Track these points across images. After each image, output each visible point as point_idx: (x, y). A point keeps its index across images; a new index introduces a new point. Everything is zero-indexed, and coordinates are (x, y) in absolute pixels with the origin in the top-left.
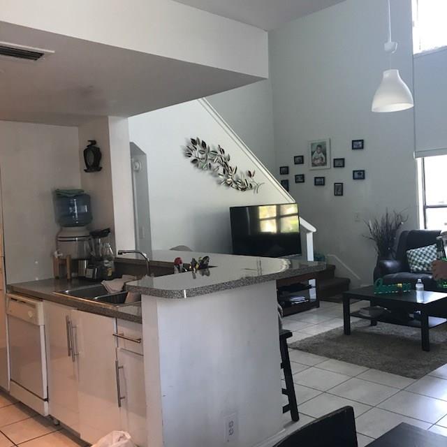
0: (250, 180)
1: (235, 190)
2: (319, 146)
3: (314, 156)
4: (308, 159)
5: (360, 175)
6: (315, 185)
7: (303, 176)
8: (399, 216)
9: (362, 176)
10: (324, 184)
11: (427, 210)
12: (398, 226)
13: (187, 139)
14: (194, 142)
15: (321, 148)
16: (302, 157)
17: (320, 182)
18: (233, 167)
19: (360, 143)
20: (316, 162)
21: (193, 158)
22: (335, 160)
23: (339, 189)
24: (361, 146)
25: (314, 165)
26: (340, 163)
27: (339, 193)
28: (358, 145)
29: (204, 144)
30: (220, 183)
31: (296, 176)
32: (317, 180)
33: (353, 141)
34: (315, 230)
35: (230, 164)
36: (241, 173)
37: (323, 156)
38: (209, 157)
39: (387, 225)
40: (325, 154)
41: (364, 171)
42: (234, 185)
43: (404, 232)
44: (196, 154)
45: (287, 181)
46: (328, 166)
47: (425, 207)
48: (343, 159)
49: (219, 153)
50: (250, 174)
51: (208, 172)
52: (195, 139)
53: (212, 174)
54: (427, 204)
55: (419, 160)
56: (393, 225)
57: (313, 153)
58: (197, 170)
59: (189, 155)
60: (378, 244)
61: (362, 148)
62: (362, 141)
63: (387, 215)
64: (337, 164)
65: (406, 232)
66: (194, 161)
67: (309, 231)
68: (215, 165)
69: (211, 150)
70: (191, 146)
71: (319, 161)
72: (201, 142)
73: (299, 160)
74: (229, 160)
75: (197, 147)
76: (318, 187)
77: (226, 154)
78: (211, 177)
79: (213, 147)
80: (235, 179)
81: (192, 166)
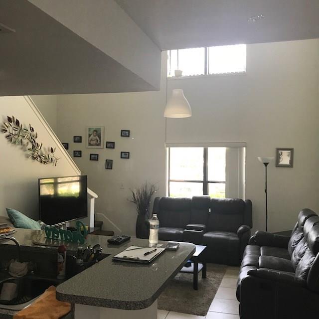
0: (51, 155)
2: (95, 131)
3: (90, 138)
4: (85, 140)
5: (125, 155)
6: (91, 159)
7: (80, 152)
8: (153, 187)
9: (127, 156)
10: (97, 160)
11: (171, 183)
12: (152, 193)
14: (10, 120)
15: (97, 132)
16: (81, 137)
17: (94, 158)
18: (39, 144)
19: (127, 132)
20: (92, 143)
21: (7, 134)
22: (107, 142)
23: (109, 165)
24: (128, 135)
25: (90, 144)
26: (111, 145)
27: (109, 167)
28: (125, 134)
29: (17, 123)
31: (74, 151)
32: (92, 156)
33: (122, 131)
36: (45, 149)
37: (98, 139)
38: (20, 134)
39: (145, 193)
40: (100, 138)
41: (129, 153)
42: (39, 159)
46: (102, 147)
47: (169, 181)
48: (114, 143)
49: (29, 131)
50: (52, 150)
51: (20, 146)
52: (11, 117)
54: (171, 179)
55: (167, 149)
56: (149, 193)
57: (90, 136)
58: (10, 144)
59: (4, 131)
61: (129, 136)
62: (129, 131)
63: (146, 186)
64: (109, 145)
65: (158, 198)
66: (7, 137)
67: (92, 197)
68: (25, 141)
69: (23, 128)
70: (6, 123)
71: (94, 142)
72: (15, 120)
73: (78, 140)
74: (36, 137)
75: (12, 124)
76: (94, 162)
77: (35, 133)
78: (21, 151)
79: (24, 125)
80: (39, 154)
81: (6, 140)
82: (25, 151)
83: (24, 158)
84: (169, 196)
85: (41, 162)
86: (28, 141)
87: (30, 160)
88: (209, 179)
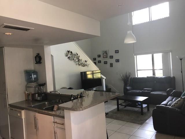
0: (86, 63)
2: (105, 52)
4: (102, 56)
5: (117, 61)
7: (100, 61)
8: (130, 73)
10: (107, 64)
11: (138, 71)
12: (129, 76)
13: (66, 51)
15: (106, 52)
16: (100, 55)
17: (106, 63)
18: (81, 59)
22: (110, 56)
23: (111, 65)
25: (104, 58)
26: (111, 57)
28: (117, 52)
30: (77, 64)
32: (105, 62)
33: (115, 51)
34: (105, 78)
35: (80, 58)
36: (83, 61)
38: (73, 56)
40: (107, 55)
41: (119, 60)
42: (81, 65)
43: (131, 78)
44: (69, 55)
46: (108, 58)
47: (137, 70)
48: (113, 56)
49: (76, 55)
50: (86, 61)
51: (73, 61)
52: (69, 51)
53: (74, 62)
54: (138, 69)
55: (135, 56)
56: (128, 76)
57: (103, 54)
58: (70, 61)
59: (67, 56)
60: (124, 82)
61: (118, 53)
63: (126, 73)
65: (132, 78)
66: (69, 58)
67: (104, 78)
68: (75, 59)
70: (67, 53)
71: (105, 57)
73: (99, 56)
75: (70, 53)
76: (105, 64)
77: (78, 55)
78: (74, 63)
79: (74, 53)
80: (81, 63)
82: (75, 62)
83: (75, 65)
87: (78, 66)
88: (155, 68)
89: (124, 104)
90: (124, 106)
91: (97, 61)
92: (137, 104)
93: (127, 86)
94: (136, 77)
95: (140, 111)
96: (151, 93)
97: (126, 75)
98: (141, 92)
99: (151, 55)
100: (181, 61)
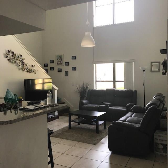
0: (33, 69)
1: (26, 72)
2: (60, 57)
3: (58, 61)
4: (55, 62)
5: (74, 69)
6: (58, 71)
7: (53, 68)
8: (87, 84)
9: (75, 69)
10: (61, 71)
11: (97, 82)
12: (87, 87)
13: (5, 50)
14: (9, 51)
15: (60, 58)
16: (53, 60)
17: (60, 70)
18: (26, 63)
19: (75, 57)
20: (58, 63)
21: (8, 58)
22: (65, 62)
23: (67, 74)
24: (75, 58)
25: (58, 64)
26: (67, 64)
27: (67, 75)
29: (13, 53)
30: (20, 69)
31: (51, 68)
33: (72, 56)
34: (58, 89)
35: (24, 61)
36: (29, 65)
37: (61, 61)
38: (15, 58)
39: (83, 87)
40: (62, 60)
41: (76, 67)
42: (26, 70)
44: (10, 56)
45: (47, 69)
46: (63, 65)
47: (96, 81)
48: (68, 63)
49: (20, 57)
50: (33, 66)
51: (15, 64)
55: (95, 65)
57: (57, 59)
58: (10, 63)
60: (80, 94)
61: (75, 59)
63: (84, 84)
64: (66, 64)
65: (90, 90)
66: (9, 60)
67: (56, 89)
68: (18, 62)
69: (16, 55)
70: (8, 53)
71: (59, 63)
72: (12, 52)
73: (52, 62)
74: (24, 60)
75: (10, 53)
77: (23, 57)
78: (16, 67)
80: (26, 68)
81: (8, 61)
82: (18, 66)
83: (18, 70)
84: (96, 89)
85: (27, 72)
86: (20, 62)
87: (21, 71)
88: (116, 80)
89: (77, 121)
90: (77, 124)
91: (48, 68)
92: (93, 121)
93: (83, 100)
94: (95, 89)
95: (96, 129)
96: (109, 108)
97: (84, 86)
98: (98, 106)
99: (112, 64)
100: (143, 72)
